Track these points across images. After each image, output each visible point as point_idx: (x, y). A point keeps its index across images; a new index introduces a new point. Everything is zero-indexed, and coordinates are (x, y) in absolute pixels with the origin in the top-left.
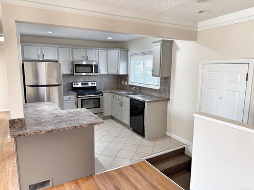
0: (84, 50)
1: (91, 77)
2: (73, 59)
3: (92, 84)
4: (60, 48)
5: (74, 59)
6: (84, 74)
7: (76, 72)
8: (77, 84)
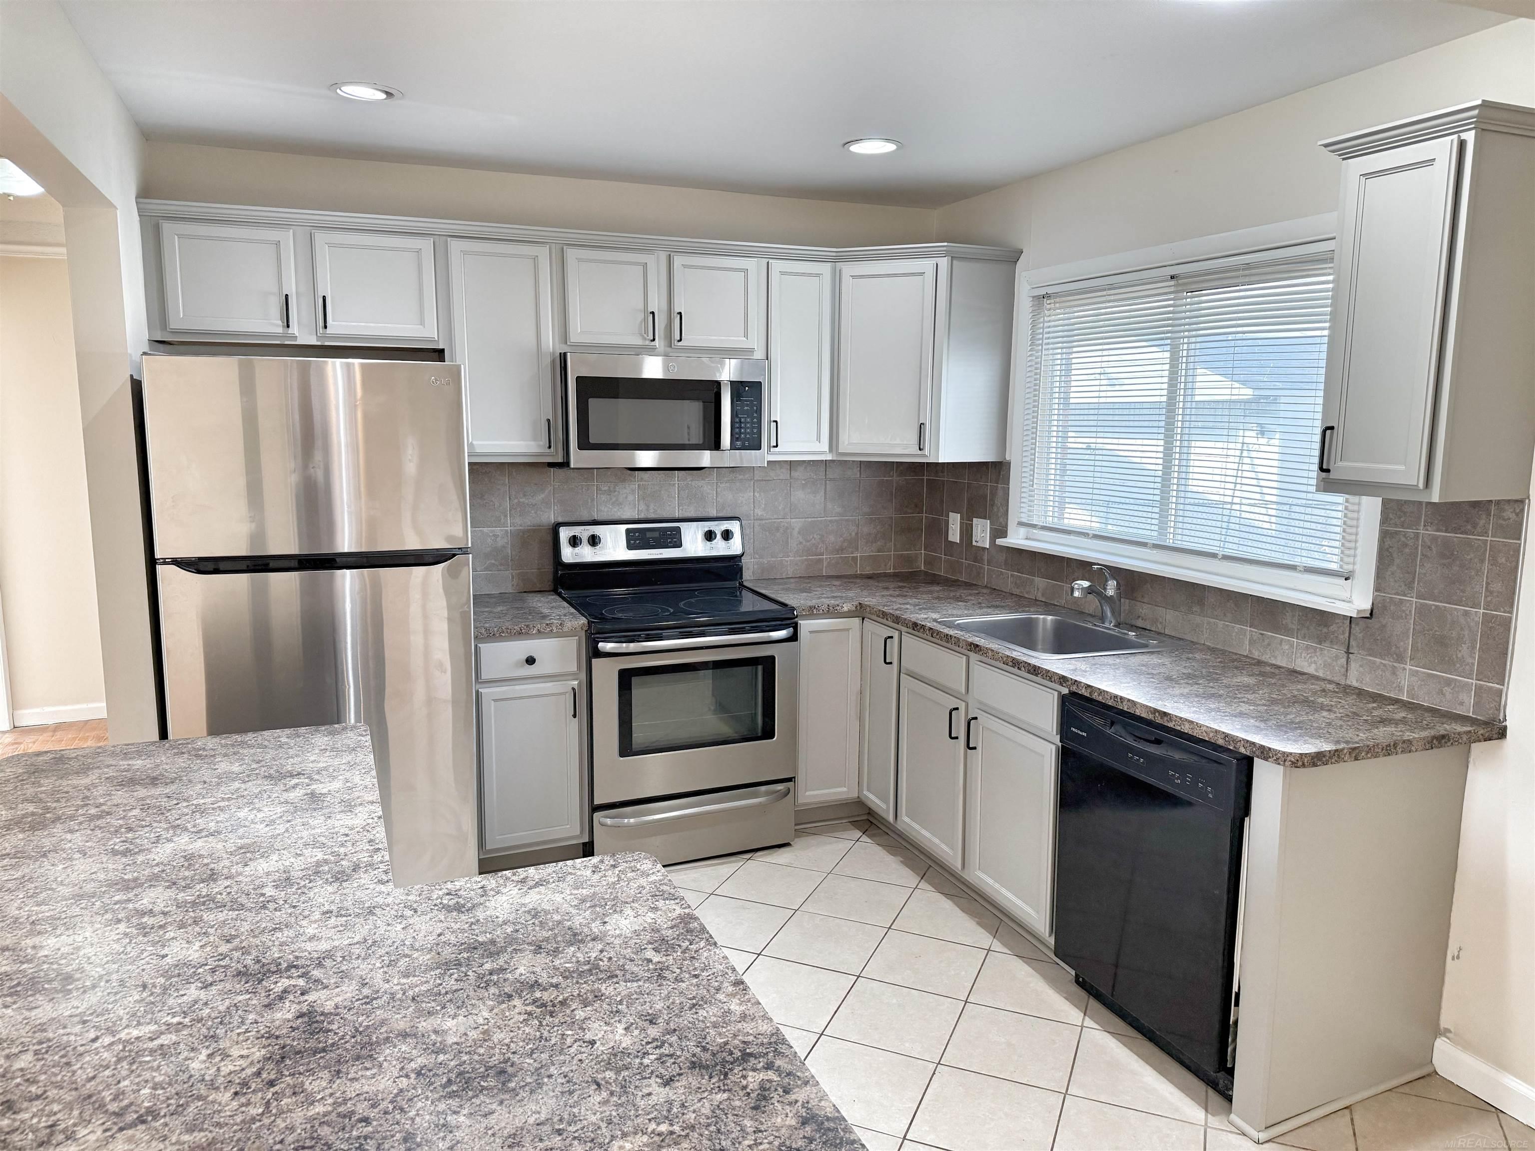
0: (655, 263)
1: (706, 486)
2: (564, 336)
3: (709, 536)
4: (456, 246)
5: (574, 338)
6: (646, 458)
7: (585, 444)
8: (594, 541)
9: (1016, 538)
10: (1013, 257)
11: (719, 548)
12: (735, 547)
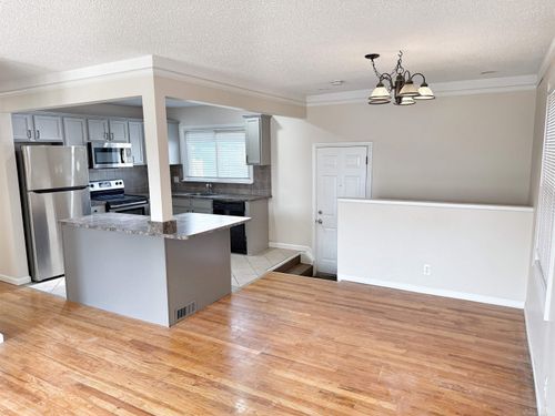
0: (106, 122)
2: (89, 139)
3: (117, 184)
4: (65, 119)
7: (96, 162)
8: (92, 186)
9: (186, 179)
10: (178, 123)
11: (119, 187)
12: (122, 186)
